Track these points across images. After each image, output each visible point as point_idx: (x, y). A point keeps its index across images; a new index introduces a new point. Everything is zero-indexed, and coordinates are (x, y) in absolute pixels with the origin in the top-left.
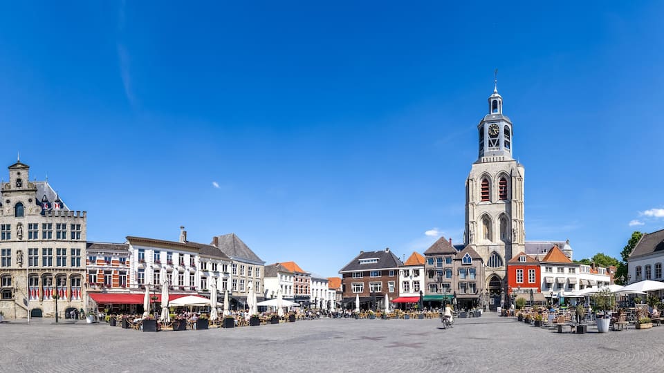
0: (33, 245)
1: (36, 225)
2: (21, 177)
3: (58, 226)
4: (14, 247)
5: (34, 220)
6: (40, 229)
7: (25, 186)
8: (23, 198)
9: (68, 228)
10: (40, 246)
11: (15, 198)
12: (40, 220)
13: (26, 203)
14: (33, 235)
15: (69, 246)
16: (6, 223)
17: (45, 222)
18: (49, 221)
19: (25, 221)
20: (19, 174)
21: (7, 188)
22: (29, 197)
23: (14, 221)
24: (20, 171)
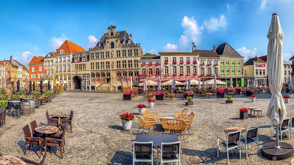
0: (118, 59)
1: (119, 51)
2: (113, 31)
3: (129, 51)
4: (111, 61)
5: (118, 49)
6: (121, 52)
7: (114, 35)
8: (114, 40)
9: (133, 51)
10: (121, 60)
11: (110, 41)
12: (121, 49)
13: (115, 43)
14: (119, 55)
15: (133, 59)
16: (107, 51)
17: (123, 50)
18: (125, 49)
19: (115, 50)
20: (112, 30)
21: (107, 36)
22: (116, 40)
23: (110, 50)
24: (113, 29)
